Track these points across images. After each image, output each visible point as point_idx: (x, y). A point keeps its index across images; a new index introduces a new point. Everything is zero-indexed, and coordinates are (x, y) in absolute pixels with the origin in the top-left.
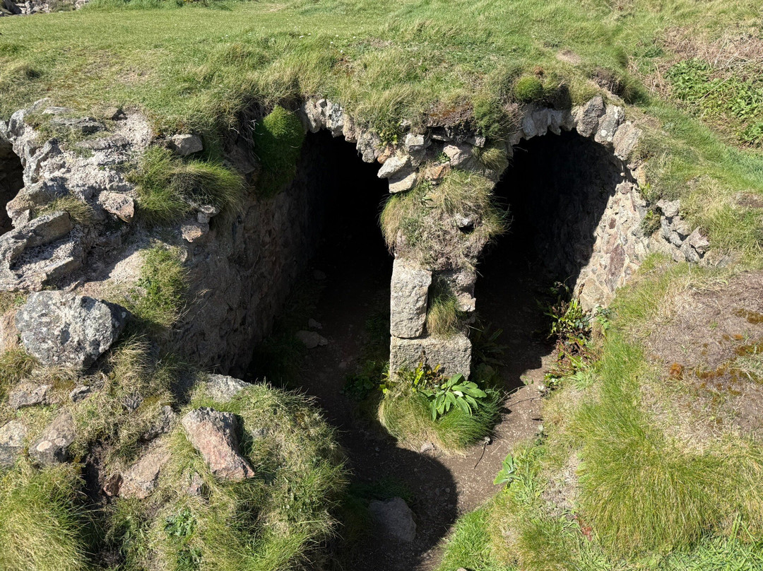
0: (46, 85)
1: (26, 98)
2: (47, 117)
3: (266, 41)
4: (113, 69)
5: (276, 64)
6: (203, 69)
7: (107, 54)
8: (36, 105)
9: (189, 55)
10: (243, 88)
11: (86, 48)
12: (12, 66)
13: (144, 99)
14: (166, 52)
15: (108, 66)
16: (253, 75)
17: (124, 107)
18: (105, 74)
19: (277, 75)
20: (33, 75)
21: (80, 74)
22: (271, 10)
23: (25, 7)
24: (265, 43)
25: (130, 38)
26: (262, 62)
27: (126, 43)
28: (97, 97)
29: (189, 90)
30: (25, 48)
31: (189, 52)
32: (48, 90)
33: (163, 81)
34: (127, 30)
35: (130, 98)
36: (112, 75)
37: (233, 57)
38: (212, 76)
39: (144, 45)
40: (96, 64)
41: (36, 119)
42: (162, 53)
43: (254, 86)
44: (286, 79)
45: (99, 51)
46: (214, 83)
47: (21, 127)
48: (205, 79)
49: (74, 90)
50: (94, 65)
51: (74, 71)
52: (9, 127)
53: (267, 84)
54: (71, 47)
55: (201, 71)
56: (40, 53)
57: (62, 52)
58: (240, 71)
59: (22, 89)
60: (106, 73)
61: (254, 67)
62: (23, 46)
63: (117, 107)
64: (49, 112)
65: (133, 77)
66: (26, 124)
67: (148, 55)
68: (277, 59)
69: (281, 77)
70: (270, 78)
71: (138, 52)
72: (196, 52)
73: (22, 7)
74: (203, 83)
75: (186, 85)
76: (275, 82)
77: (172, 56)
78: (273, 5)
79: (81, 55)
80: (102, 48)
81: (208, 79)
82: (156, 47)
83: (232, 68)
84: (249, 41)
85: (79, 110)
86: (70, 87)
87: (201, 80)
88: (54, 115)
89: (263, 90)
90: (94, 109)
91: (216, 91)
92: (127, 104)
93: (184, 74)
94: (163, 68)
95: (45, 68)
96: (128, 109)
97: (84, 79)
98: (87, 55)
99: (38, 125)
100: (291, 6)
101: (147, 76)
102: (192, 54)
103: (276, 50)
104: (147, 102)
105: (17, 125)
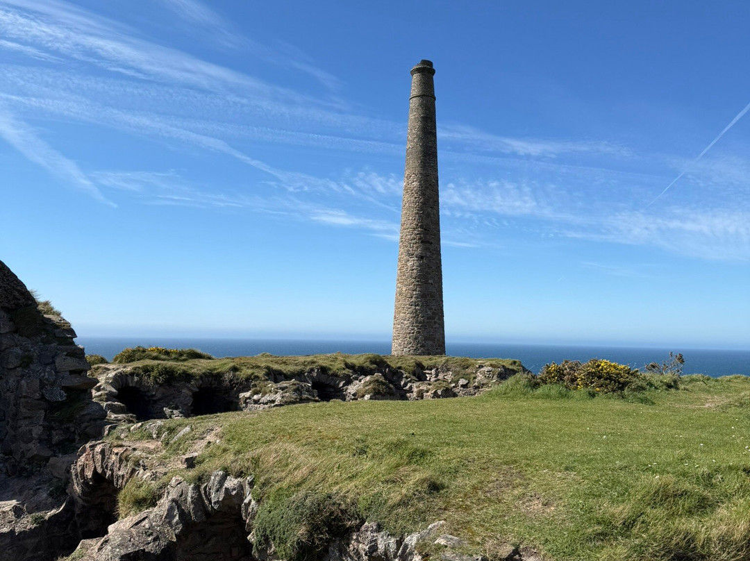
0: (444, 503)
1: (422, 517)
2: (439, 549)
3: (710, 476)
4: (516, 492)
5: (722, 511)
6: (622, 511)
7: (512, 471)
8: (431, 529)
9: (606, 486)
10: (674, 542)
11: (490, 460)
12: (418, 476)
13: (547, 541)
14: (578, 478)
15: (511, 487)
16: (690, 524)
17: (521, 547)
18: (505, 496)
19: (724, 528)
20: (435, 487)
21: (480, 493)
22: (707, 405)
23: (431, 374)
24: (707, 480)
25: (538, 450)
26: (703, 506)
27: (533, 458)
28: (494, 528)
29: (602, 536)
30: (432, 454)
31: (606, 482)
32: (445, 509)
33: (571, 518)
34: (535, 436)
35: (530, 536)
36: (514, 500)
37: (663, 497)
38: (634, 521)
39: (553, 465)
40: (498, 482)
41: (428, 548)
42: (574, 480)
43: (690, 539)
44: (737, 536)
45: (505, 467)
46: (635, 530)
47: (411, 553)
48: (624, 524)
49: (470, 514)
50: (495, 483)
51: (474, 488)
52: (400, 552)
53: (709, 540)
54: (476, 457)
55: (621, 513)
56: (445, 461)
57: (465, 462)
58: (672, 516)
59: (421, 505)
60: (507, 498)
61: (690, 513)
62: (430, 452)
63: (513, 545)
64: (442, 541)
65: (536, 506)
66: (416, 552)
67: (558, 480)
68: (723, 503)
69: (729, 533)
70: (714, 531)
71: (547, 473)
72: (615, 483)
73: (428, 374)
74: (622, 529)
75: (599, 528)
76: (722, 539)
77: (585, 485)
78: (709, 397)
79: (484, 469)
80: (506, 463)
81: (628, 525)
82: (567, 469)
83: (660, 512)
84: (684, 474)
85: (473, 543)
86: (467, 508)
87: (619, 524)
88: (446, 547)
89: (703, 547)
90: (489, 544)
91: (637, 542)
92: (525, 543)
93: (599, 514)
94: (573, 502)
95: (445, 481)
96: (525, 549)
97: (484, 501)
98: (490, 470)
99: (428, 555)
100: (736, 401)
101: (553, 508)
102: (610, 485)
103: (723, 490)
104: (550, 547)
105: (408, 551)
